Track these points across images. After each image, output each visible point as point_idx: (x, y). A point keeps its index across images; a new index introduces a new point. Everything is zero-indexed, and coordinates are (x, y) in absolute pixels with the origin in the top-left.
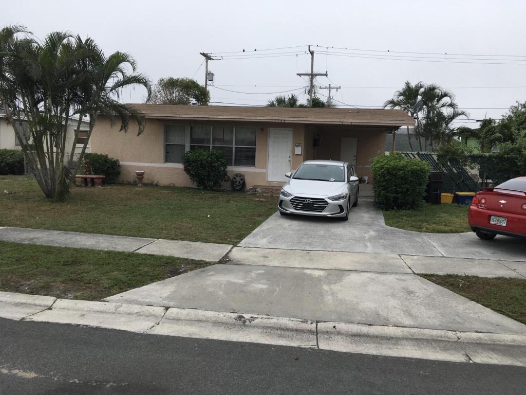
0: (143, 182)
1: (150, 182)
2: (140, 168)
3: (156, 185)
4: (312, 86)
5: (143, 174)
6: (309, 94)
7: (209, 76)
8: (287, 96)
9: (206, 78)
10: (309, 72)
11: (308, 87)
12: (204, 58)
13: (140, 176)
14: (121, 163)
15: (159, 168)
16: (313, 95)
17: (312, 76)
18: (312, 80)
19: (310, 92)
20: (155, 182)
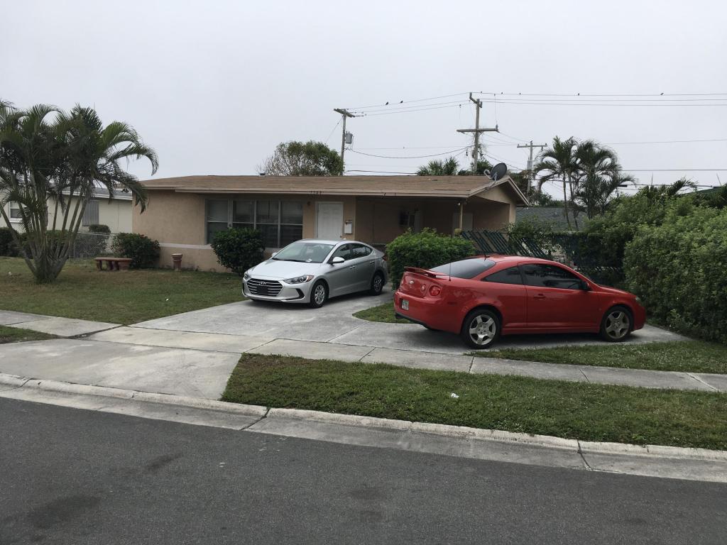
0: (182, 266)
1: (190, 267)
2: (178, 250)
3: (197, 270)
4: (477, 146)
5: (181, 257)
6: (473, 156)
7: (347, 138)
8: (443, 160)
9: (344, 140)
10: (474, 127)
11: (471, 147)
12: (340, 115)
13: (178, 259)
14: (161, 244)
15: (200, 250)
16: (479, 157)
17: (478, 132)
18: (477, 137)
19: (474, 155)
20: (196, 267)
